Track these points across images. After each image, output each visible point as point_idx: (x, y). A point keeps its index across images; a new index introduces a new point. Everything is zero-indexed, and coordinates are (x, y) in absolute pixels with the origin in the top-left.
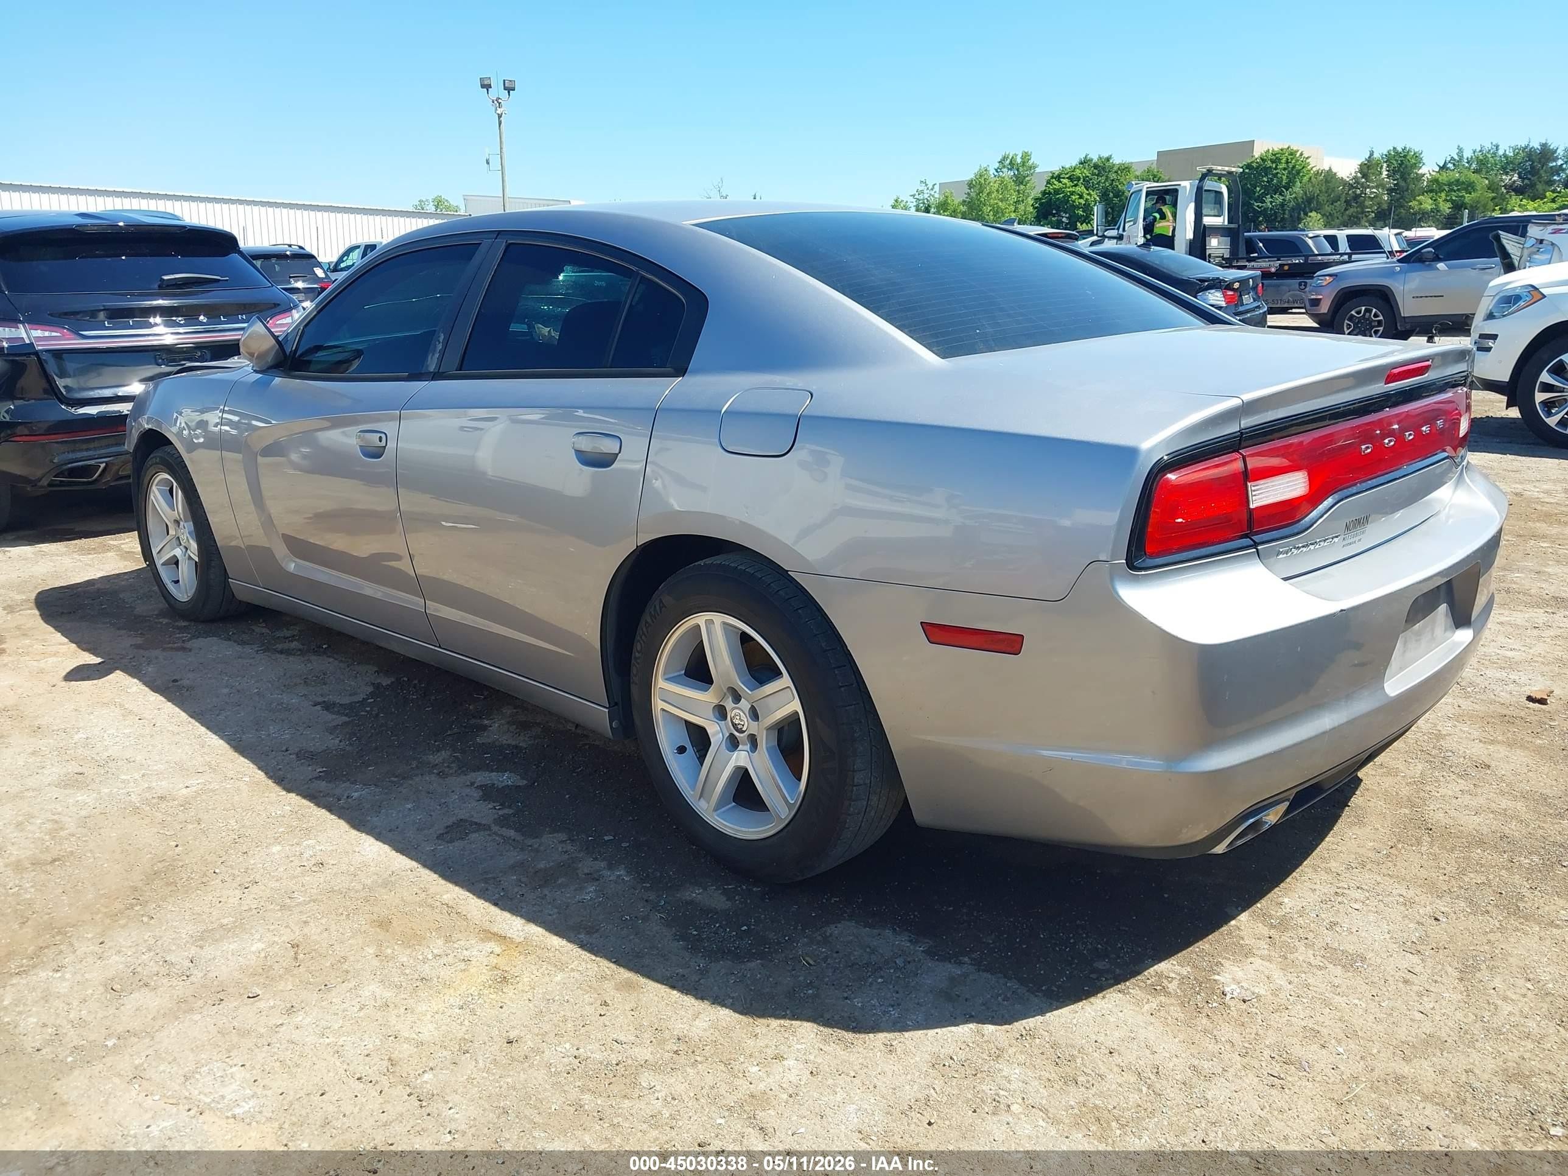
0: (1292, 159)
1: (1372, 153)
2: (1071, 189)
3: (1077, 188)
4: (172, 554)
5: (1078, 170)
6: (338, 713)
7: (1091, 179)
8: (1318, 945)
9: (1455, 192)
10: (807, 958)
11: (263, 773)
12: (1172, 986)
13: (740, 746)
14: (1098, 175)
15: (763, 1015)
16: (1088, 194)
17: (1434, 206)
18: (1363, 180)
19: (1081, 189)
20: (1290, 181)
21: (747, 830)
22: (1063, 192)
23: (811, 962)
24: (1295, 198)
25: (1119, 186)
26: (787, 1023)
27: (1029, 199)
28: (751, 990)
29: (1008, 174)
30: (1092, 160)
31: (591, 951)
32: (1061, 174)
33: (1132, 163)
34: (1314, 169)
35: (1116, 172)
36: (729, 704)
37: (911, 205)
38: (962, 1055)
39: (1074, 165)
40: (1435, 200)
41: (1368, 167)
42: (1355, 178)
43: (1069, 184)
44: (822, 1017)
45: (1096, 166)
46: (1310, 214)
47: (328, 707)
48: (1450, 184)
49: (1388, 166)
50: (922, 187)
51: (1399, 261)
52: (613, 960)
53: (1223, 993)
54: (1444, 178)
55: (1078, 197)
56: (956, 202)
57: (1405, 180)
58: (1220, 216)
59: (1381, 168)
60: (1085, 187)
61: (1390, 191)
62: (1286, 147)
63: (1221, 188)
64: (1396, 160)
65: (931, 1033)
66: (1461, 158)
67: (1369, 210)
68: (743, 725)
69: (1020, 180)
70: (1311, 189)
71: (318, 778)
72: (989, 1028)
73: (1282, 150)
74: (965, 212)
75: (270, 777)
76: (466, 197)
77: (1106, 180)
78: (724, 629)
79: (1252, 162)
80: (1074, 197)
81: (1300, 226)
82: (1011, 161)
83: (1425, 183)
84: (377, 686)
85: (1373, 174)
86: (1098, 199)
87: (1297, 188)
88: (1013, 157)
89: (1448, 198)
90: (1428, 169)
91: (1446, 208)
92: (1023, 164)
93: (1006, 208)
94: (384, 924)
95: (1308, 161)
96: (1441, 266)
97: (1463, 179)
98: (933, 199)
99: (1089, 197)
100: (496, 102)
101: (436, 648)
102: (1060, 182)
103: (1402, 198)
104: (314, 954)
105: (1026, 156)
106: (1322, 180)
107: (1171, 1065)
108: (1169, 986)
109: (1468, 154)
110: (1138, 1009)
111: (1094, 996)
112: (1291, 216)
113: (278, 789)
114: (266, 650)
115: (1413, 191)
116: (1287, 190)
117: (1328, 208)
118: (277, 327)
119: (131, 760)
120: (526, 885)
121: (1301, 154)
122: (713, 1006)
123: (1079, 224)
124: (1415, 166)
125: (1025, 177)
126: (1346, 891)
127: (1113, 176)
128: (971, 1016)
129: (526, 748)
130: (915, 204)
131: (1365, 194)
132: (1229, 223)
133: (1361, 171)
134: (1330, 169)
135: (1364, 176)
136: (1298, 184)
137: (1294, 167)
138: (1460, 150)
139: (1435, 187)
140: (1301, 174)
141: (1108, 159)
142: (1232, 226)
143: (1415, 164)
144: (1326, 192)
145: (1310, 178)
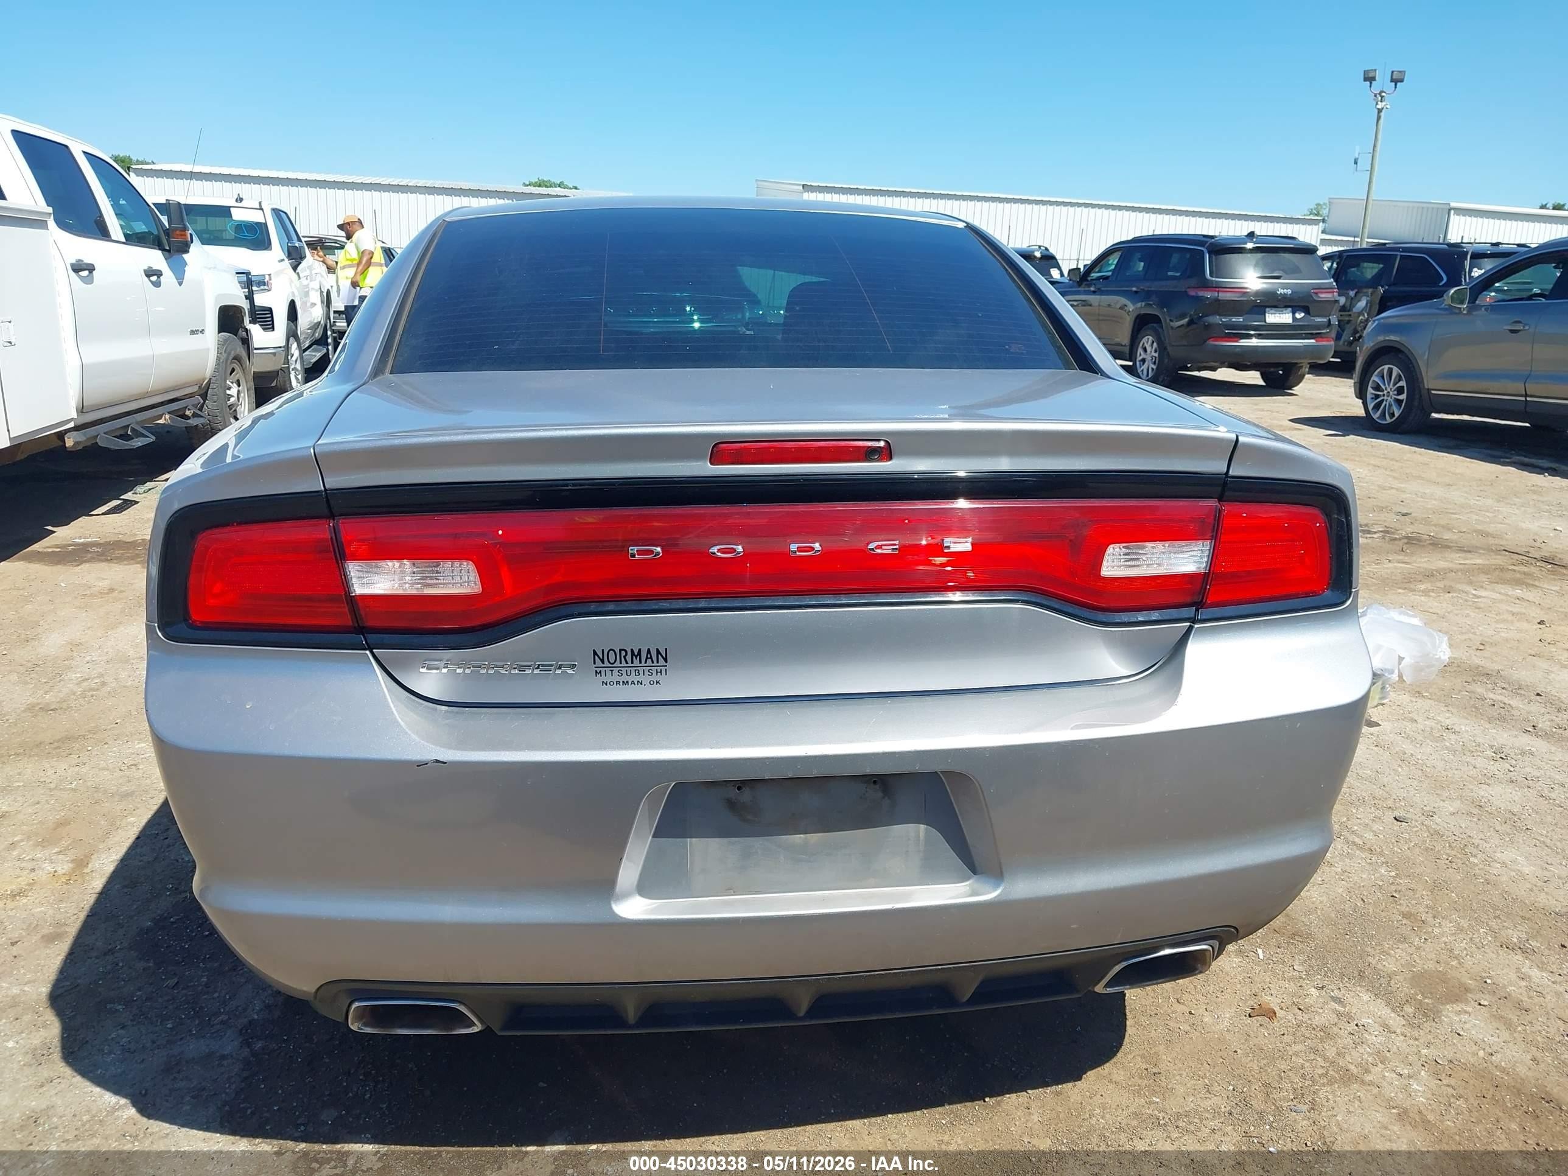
76: (1331, 200)
100: (1377, 96)
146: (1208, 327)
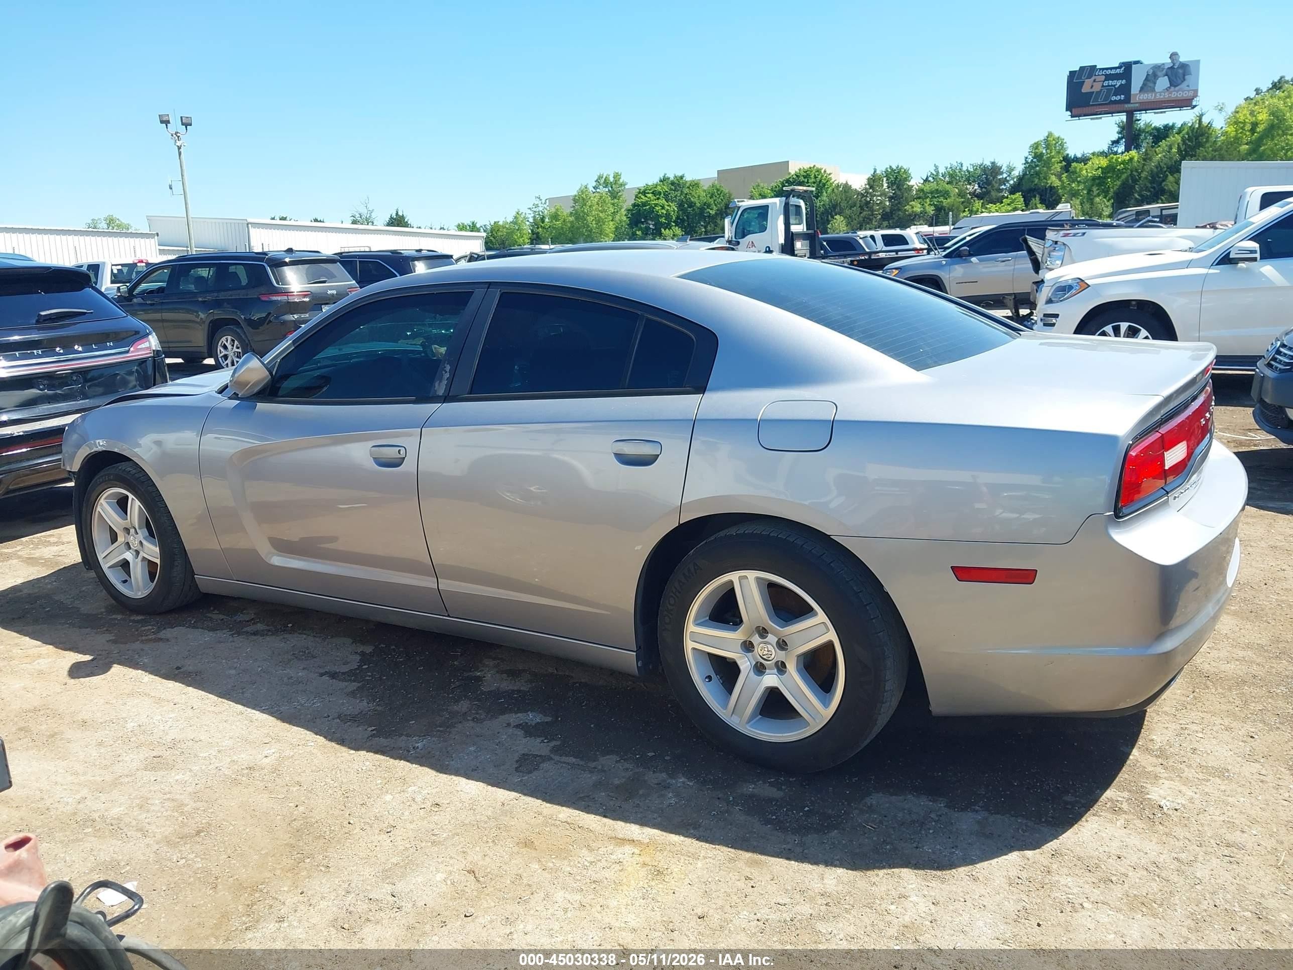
0: (818, 175)
1: (875, 171)
2: (655, 202)
3: (660, 201)
4: (121, 558)
5: (658, 187)
6: (344, 680)
7: (669, 194)
8: (1194, 765)
9: (936, 198)
10: (870, 824)
11: (322, 738)
12: (1125, 806)
13: (767, 671)
14: (674, 191)
15: (868, 869)
16: (668, 206)
17: (922, 209)
18: (871, 191)
19: (663, 201)
20: (819, 192)
21: (781, 735)
22: (649, 204)
23: (875, 827)
24: (824, 205)
25: (692, 199)
26: (889, 871)
27: (623, 210)
28: (846, 852)
29: (603, 190)
30: (669, 178)
31: (707, 841)
32: (646, 190)
33: (699, 180)
34: (836, 182)
35: (688, 188)
36: (756, 640)
37: (530, 216)
38: (1024, 875)
39: (655, 183)
40: (923, 205)
41: (874, 181)
42: (866, 189)
43: (653, 198)
44: (910, 863)
45: (673, 183)
46: (835, 217)
47: (333, 675)
48: (932, 193)
49: (887, 180)
50: (537, 202)
51: (945, 257)
52: (730, 846)
53: (1160, 806)
54: (927, 188)
55: (660, 208)
56: (565, 214)
57: (900, 190)
58: (800, 224)
59: (883, 181)
60: (666, 200)
61: (891, 198)
62: (812, 166)
63: (800, 203)
64: (893, 176)
65: (994, 862)
66: (938, 173)
67: (877, 213)
68: (771, 655)
69: (614, 195)
70: (835, 198)
71: (373, 736)
72: (1029, 853)
73: (810, 168)
74: (573, 222)
75: (331, 740)
76: (150, 218)
77: (681, 194)
78: (757, 581)
79: (790, 178)
80: (657, 208)
81: (829, 226)
82: (605, 180)
83: (914, 192)
84: (363, 654)
85: (877, 186)
86: (676, 209)
87: (825, 197)
88: (606, 177)
89: (932, 203)
90: (915, 181)
91: (931, 210)
92: (616, 182)
93: (606, 218)
94: (528, 844)
95: (830, 176)
96: (974, 259)
97: (940, 189)
98: (546, 211)
99: (669, 208)
100: (174, 136)
101: (444, 618)
102: (646, 196)
103: (899, 203)
104: (490, 876)
105: (617, 176)
106: (842, 191)
107: (1162, 860)
108: (1123, 806)
109: (942, 170)
110: (1114, 825)
111: (1079, 820)
112: (822, 218)
113: (344, 749)
114: (239, 634)
115: (906, 198)
116: (817, 199)
117: (848, 212)
118: (138, 352)
119: (197, 739)
120: (616, 799)
121: (825, 171)
122: (828, 868)
123: (663, 230)
124: (907, 179)
125: (617, 193)
126: (1187, 726)
127: (686, 191)
128: (1012, 847)
129: (529, 692)
130: (533, 215)
131: (873, 201)
132: (807, 229)
133: (869, 184)
134: (847, 183)
135: (871, 187)
136: (825, 193)
137: (820, 181)
138: (936, 167)
139: (922, 195)
140: (826, 186)
141: (682, 177)
142: (810, 232)
143: (906, 178)
144: (846, 200)
145: (833, 190)
146: (285, 323)
